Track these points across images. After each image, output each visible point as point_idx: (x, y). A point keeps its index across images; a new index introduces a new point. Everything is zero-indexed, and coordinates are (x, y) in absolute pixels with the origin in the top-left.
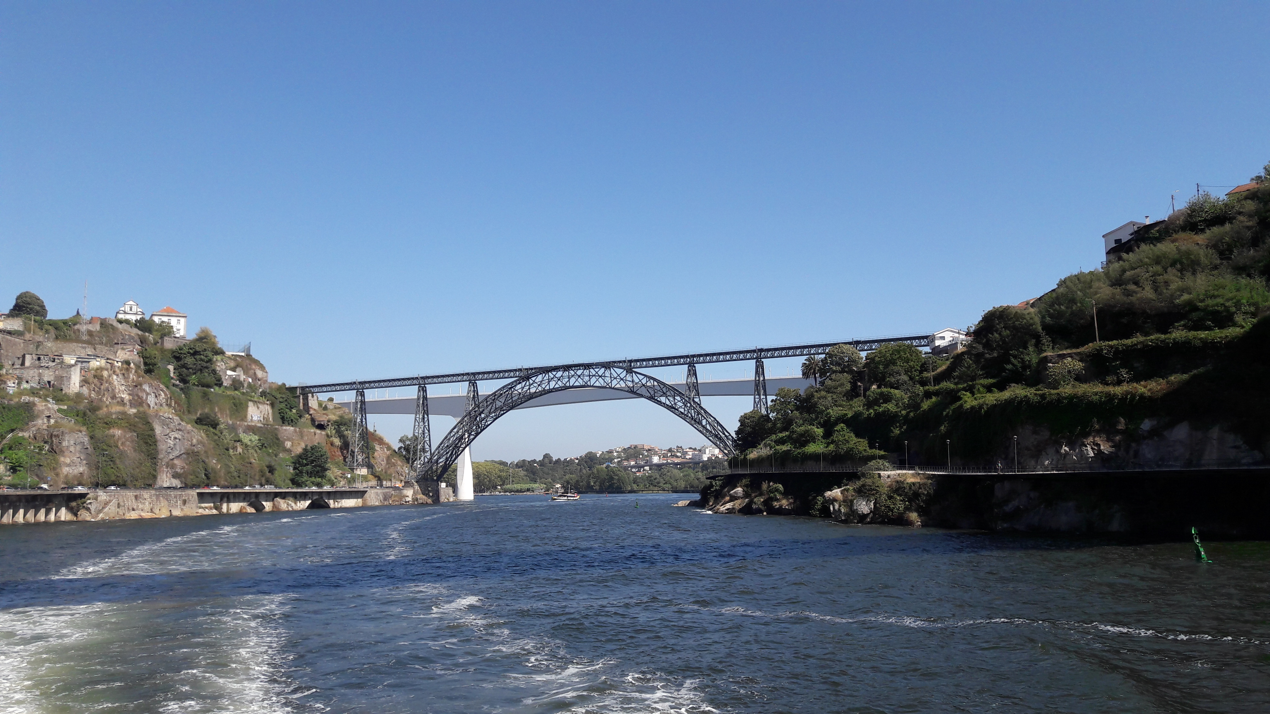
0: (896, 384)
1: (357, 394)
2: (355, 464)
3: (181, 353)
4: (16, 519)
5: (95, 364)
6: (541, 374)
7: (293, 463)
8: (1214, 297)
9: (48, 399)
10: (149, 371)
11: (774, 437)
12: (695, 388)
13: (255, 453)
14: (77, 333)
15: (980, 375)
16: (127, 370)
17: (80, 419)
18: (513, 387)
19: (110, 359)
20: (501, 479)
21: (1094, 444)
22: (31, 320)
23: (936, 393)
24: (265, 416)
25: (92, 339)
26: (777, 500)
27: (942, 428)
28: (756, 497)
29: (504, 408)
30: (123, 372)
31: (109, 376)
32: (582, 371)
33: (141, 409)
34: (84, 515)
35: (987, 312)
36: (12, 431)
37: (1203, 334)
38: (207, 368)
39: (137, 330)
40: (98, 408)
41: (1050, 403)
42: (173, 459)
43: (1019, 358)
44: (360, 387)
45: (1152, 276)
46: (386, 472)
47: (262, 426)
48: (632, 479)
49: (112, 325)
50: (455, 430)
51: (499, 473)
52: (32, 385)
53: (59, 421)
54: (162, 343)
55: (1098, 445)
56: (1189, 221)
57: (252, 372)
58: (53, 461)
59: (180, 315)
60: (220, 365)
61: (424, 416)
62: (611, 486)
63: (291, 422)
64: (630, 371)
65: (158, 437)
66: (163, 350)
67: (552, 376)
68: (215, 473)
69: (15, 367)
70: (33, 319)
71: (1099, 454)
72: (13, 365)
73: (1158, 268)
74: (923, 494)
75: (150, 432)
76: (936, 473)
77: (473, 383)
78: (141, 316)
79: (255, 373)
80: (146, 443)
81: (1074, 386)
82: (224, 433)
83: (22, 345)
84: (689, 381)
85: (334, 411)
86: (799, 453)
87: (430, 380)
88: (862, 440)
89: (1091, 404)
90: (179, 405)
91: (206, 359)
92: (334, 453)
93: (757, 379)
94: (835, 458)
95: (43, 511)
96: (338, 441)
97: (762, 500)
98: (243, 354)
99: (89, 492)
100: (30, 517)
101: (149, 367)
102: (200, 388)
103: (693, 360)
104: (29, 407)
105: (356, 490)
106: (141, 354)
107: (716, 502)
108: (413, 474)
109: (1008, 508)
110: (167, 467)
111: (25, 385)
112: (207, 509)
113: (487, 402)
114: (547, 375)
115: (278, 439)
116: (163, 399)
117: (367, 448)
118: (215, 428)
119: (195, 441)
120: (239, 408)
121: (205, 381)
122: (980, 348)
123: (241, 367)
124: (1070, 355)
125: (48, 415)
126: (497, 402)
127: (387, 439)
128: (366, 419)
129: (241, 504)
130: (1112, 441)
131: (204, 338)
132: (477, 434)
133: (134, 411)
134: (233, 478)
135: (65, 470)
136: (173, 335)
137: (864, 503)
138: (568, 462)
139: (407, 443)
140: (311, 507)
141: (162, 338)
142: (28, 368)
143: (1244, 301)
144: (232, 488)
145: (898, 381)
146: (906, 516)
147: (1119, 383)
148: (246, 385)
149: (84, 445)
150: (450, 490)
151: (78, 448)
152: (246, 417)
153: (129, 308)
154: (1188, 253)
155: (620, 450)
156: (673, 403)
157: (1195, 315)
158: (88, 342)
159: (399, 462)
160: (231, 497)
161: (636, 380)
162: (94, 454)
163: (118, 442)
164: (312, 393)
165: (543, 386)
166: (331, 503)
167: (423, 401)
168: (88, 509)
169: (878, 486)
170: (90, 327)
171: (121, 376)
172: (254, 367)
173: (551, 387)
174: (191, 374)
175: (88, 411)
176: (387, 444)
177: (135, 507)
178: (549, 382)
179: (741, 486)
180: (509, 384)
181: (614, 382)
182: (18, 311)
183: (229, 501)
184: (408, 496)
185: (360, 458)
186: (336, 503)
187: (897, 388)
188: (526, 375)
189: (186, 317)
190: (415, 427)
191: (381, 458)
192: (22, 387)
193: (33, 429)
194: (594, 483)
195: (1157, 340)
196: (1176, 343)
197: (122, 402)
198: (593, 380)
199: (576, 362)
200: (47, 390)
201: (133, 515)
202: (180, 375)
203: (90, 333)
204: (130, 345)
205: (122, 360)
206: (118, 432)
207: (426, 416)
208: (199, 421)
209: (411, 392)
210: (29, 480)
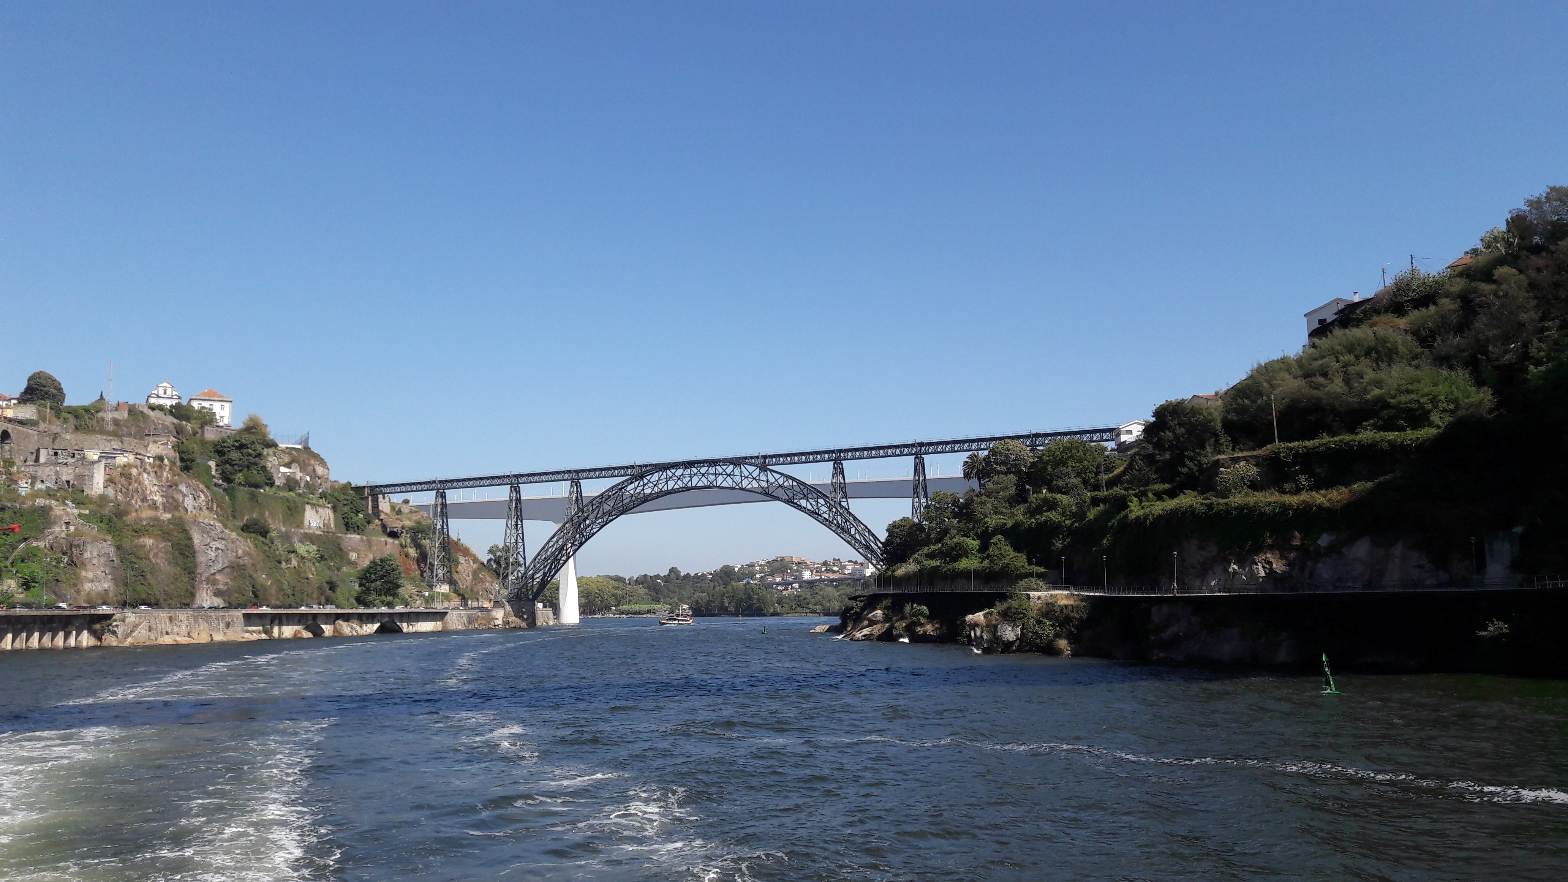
0: (1064, 488)
1: (437, 496)
2: (435, 580)
3: (225, 447)
4: (29, 644)
5: (122, 460)
6: (657, 472)
7: (360, 578)
8: (1408, 392)
9: (67, 502)
10: (186, 468)
11: (926, 550)
12: (843, 489)
13: (312, 566)
14: (101, 422)
15: (1154, 479)
16: (160, 467)
17: (104, 526)
18: (623, 488)
19: (140, 454)
20: (616, 599)
21: (1265, 563)
22: (46, 407)
23: (1104, 500)
24: (326, 522)
25: (118, 431)
26: (921, 625)
27: (1105, 541)
28: (897, 621)
29: (613, 513)
30: (156, 469)
31: (139, 474)
32: (707, 468)
33: (177, 514)
34: (110, 640)
35: (1158, 406)
36: (25, 539)
37: (1391, 436)
38: (256, 464)
39: (172, 417)
40: (126, 513)
41: (1218, 513)
42: (214, 574)
43: (1195, 460)
44: (441, 487)
45: (1343, 367)
46: (472, 590)
47: (322, 533)
48: (775, 599)
49: (142, 412)
50: (555, 539)
51: (613, 591)
52: (48, 485)
53: (80, 528)
54: (203, 434)
55: (1270, 563)
56: (1393, 301)
57: (310, 469)
58: (73, 576)
59: (225, 399)
60: (271, 461)
61: (517, 522)
62: (750, 607)
63: (358, 529)
64: (764, 468)
65: (197, 548)
66: (203, 443)
67: (671, 474)
68: (265, 590)
69: (28, 463)
70: (48, 405)
71: (1271, 573)
72: (25, 461)
73: (1350, 358)
74: (1075, 618)
75: (188, 542)
76: (1091, 594)
77: (576, 483)
78: (177, 401)
79: (314, 469)
80: (182, 554)
81: (1247, 494)
82: (276, 543)
83: (36, 437)
84: (834, 481)
85: (409, 516)
86: (949, 570)
87: (524, 479)
88: (1020, 555)
89: (1263, 514)
90: (222, 509)
91: (254, 453)
92: (408, 566)
93: (917, 478)
94: (987, 576)
95: (61, 634)
96: (414, 552)
97: (904, 625)
98: (300, 447)
99: (115, 612)
100: (47, 641)
101: (187, 464)
102: (247, 488)
103: (840, 456)
104: (44, 511)
105: (434, 611)
106: (177, 448)
107: (853, 628)
108: (504, 592)
109: (1166, 635)
110: (207, 584)
111: (39, 486)
112: (255, 634)
113: (592, 506)
114: (665, 474)
115: (341, 549)
116: (203, 501)
117: (449, 560)
118: (265, 536)
119: (240, 552)
120: (294, 513)
121: (252, 480)
122: (1150, 448)
123: (297, 463)
124: (1244, 458)
125: (67, 521)
126: (605, 505)
127: (474, 550)
128: (447, 526)
129: (296, 628)
130: (1286, 558)
131: (253, 428)
132: (581, 544)
133: (168, 516)
134: (287, 597)
135: (88, 586)
136: (215, 424)
137: (1010, 629)
138: (699, 577)
139: (499, 554)
140: (380, 631)
141: (202, 427)
142: (43, 465)
143: (1442, 398)
144: (285, 608)
145: (1067, 484)
146: (1055, 643)
147: (1298, 491)
148: (302, 485)
149: (110, 557)
150: (550, 612)
151: (102, 560)
152: (302, 523)
153: (163, 391)
154: (1384, 341)
155: (763, 563)
156: (815, 508)
157: (1385, 413)
158: (115, 434)
159: (488, 578)
160: (284, 619)
161: (772, 480)
162: (121, 568)
163: (149, 552)
164: (384, 494)
165: (660, 486)
166: (405, 628)
167: (516, 504)
168: (114, 633)
169: (1026, 609)
170: (116, 415)
171: (152, 475)
172: (313, 462)
173: (670, 488)
174: (236, 472)
175: (114, 516)
176: (474, 556)
177: (169, 631)
178: (667, 481)
179: (881, 609)
180: (619, 484)
181: (745, 483)
182: (30, 394)
183: (281, 624)
184: (497, 619)
185: (441, 573)
186: (411, 627)
187: (1065, 493)
188: (640, 472)
189: (231, 401)
190: (506, 535)
191: (467, 572)
192: (36, 488)
193: (50, 537)
194: (729, 603)
195: (1341, 442)
196: (1361, 446)
197: (154, 506)
198: (720, 479)
199: (699, 458)
200: (65, 490)
201: (168, 640)
202: (223, 473)
203: (116, 422)
204: (163, 436)
205: (154, 455)
206: (149, 542)
207: (519, 522)
208: (246, 528)
209: (502, 493)
210: (45, 598)
